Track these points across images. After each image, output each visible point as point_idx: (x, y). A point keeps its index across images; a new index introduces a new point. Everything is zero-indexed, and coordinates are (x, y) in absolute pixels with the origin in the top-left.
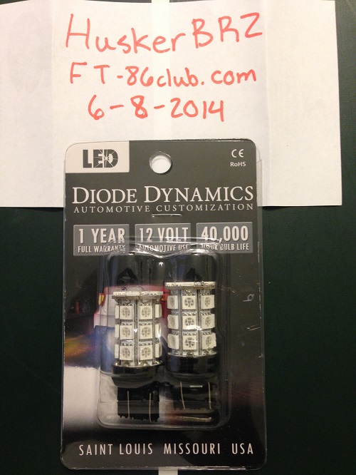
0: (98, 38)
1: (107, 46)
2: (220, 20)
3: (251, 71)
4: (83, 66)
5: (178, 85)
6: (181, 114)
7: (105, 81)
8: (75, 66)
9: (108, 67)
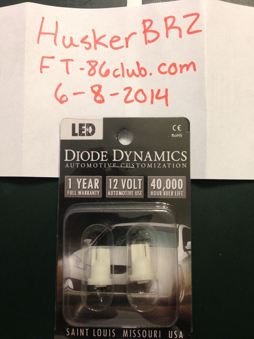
0: (64, 37)
1: (72, 44)
2: (166, 19)
3: (192, 63)
4: (51, 59)
5: (130, 76)
6: (133, 101)
7: (69, 72)
8: (45, 59)
9: (73, 60)
